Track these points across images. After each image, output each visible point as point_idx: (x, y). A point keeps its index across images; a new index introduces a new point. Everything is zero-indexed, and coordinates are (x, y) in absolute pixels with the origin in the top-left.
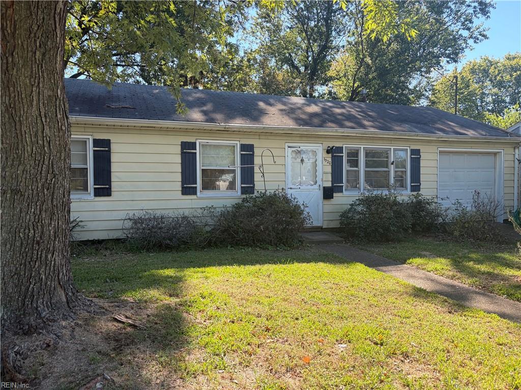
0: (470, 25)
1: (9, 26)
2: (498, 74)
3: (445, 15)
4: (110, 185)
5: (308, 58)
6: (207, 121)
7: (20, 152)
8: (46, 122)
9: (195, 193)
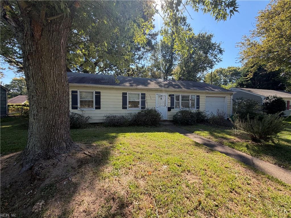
0: (216, 57)
1: (39, 47)
2: (225, 73)
3: (208, 55)
4: (100, 106)
5: (166, 68)
6: (130, 86)
7: (47, 93)
8: (57, 83)
9: (126, 109)
